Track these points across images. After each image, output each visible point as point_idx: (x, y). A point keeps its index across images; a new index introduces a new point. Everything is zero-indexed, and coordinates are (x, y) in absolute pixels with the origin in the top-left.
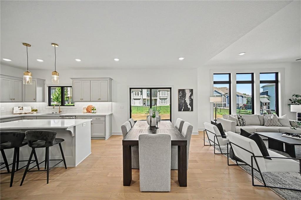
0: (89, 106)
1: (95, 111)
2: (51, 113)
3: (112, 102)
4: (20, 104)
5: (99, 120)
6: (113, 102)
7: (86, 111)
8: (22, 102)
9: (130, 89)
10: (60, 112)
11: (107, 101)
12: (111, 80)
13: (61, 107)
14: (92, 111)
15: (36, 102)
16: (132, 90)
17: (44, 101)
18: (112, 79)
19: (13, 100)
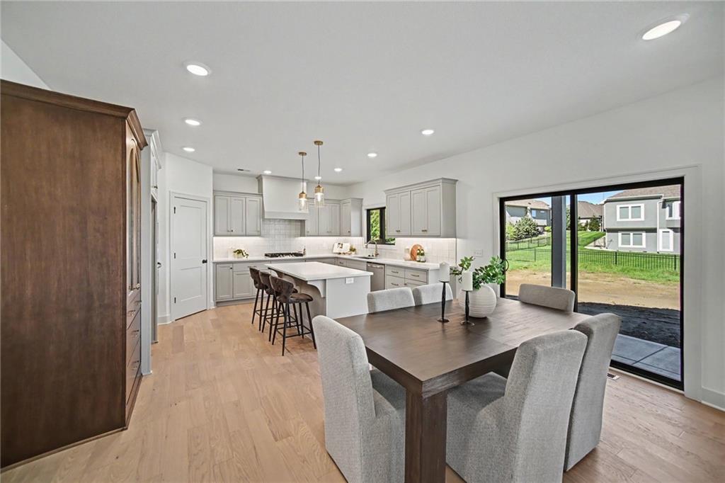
0: (415, 246)
1: (422, 258)
2: (367, 256)
3: (456, 237)
4: (341, 239)
5: (417, 278)
6: (459, 238)
7: (409, 256)
8: (340, 236)
9: (502, 200)
10: (377, 255)
11: (438, 237)
12: (455, 184)
13: (379, 246)
14: (418, 258)
15: (350, 236)
16: (507, 203)
17: (361, 235)
18: (457, 180)
19: (330, 234)
